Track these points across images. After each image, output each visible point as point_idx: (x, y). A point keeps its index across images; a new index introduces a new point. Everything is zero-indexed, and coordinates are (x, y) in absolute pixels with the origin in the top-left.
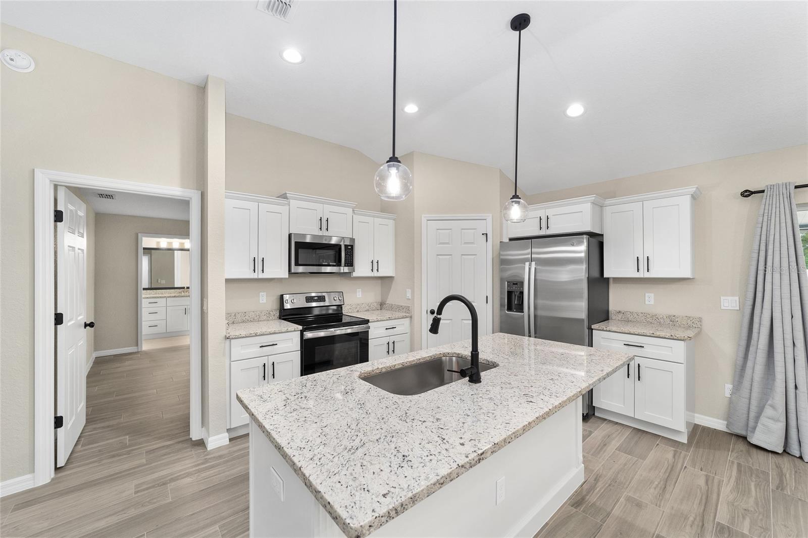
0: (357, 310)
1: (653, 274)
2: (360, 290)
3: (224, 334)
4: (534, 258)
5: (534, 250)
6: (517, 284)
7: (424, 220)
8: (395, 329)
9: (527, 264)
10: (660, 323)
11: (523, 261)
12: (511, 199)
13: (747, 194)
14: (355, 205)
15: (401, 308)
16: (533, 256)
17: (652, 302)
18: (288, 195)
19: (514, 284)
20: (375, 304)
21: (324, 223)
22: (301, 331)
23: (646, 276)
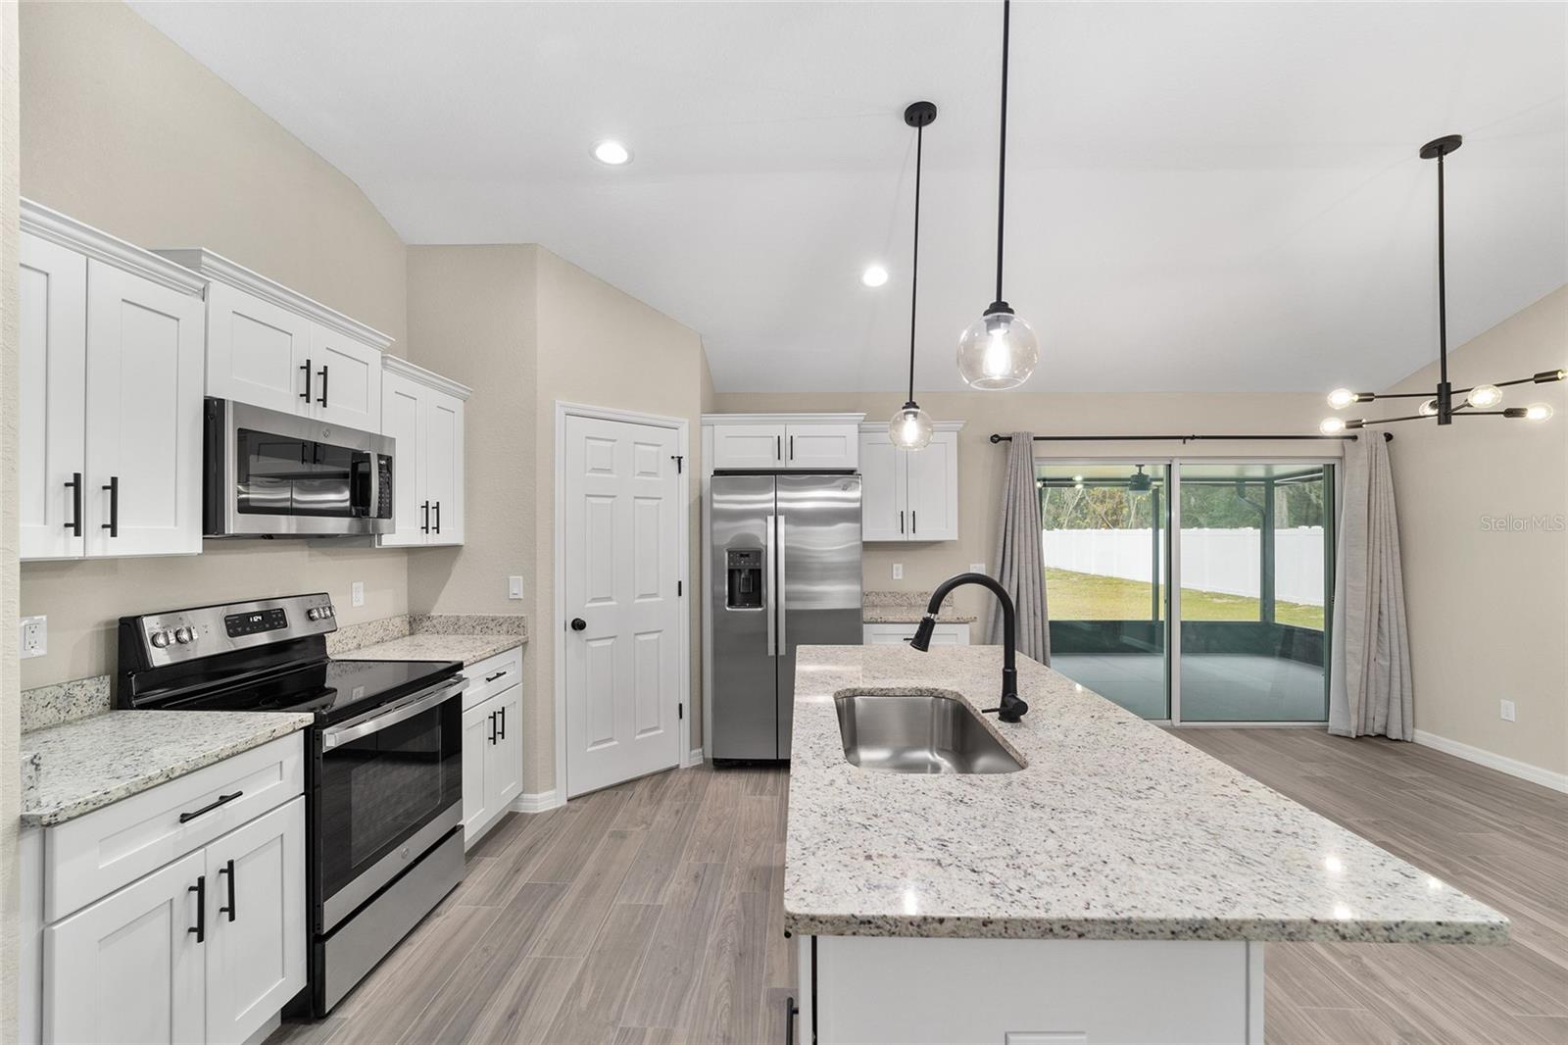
0: (356, 641)
1: (920, 536)
2: (362, 584)
3: (18, 811)
4: (780, 508)
5: (780, 494)
6: (747, 556)
7: (559, 413)
8: (504, 676)
9: (771, 519)
10: (911, 604)
11: (762, 514)
12: (904, 408)
13: (995, 439)
14: (388, 344)
15: (492, 625)
16: (779, 505)
17: (900, 577)
18: (204, 259)
19: (742, 556)
20: (397, 621)
21: (314, 380)
22: (306, 729)
23: (910, 539)
